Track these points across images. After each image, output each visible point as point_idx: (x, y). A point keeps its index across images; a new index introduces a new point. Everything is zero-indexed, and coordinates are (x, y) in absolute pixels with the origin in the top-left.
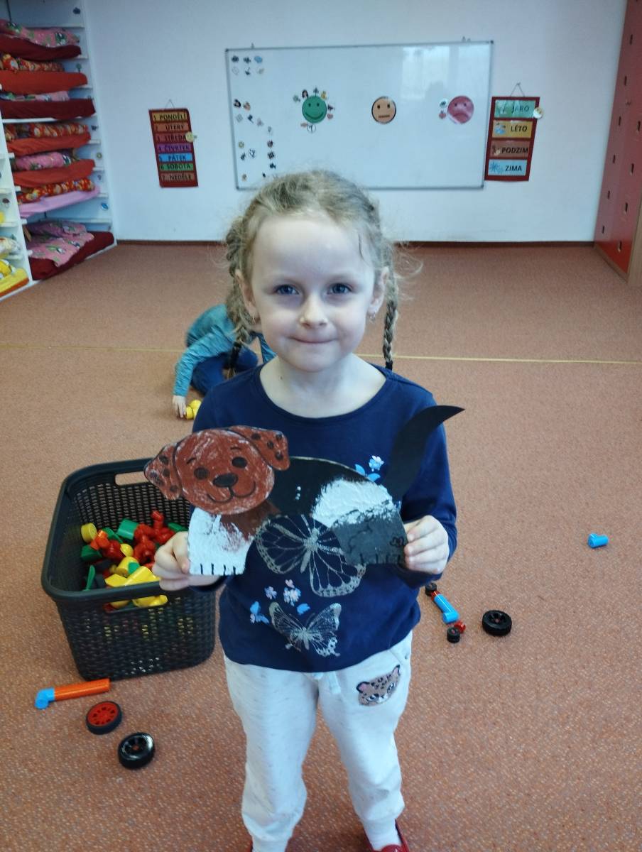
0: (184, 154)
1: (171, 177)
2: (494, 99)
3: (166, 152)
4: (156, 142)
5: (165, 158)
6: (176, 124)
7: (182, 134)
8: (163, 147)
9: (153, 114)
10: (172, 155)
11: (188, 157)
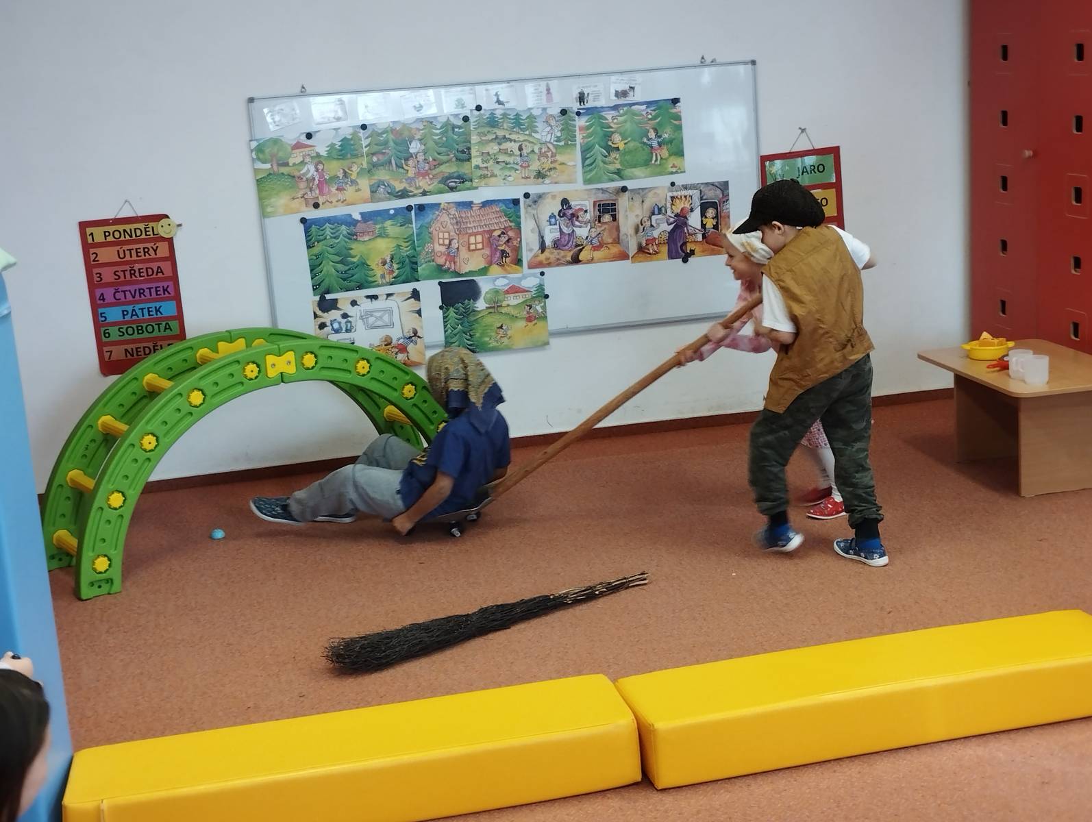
0: (158, 305)
1: (126, 350)
2: (764, 159)
3: (118, 303)
4: (94, 284)
5: (114, 314)
6: (142, 246)
7: (154, 266)
8: (109, 293)
9: (89, 231)
10: (129, 308)
11: (168, 308)
